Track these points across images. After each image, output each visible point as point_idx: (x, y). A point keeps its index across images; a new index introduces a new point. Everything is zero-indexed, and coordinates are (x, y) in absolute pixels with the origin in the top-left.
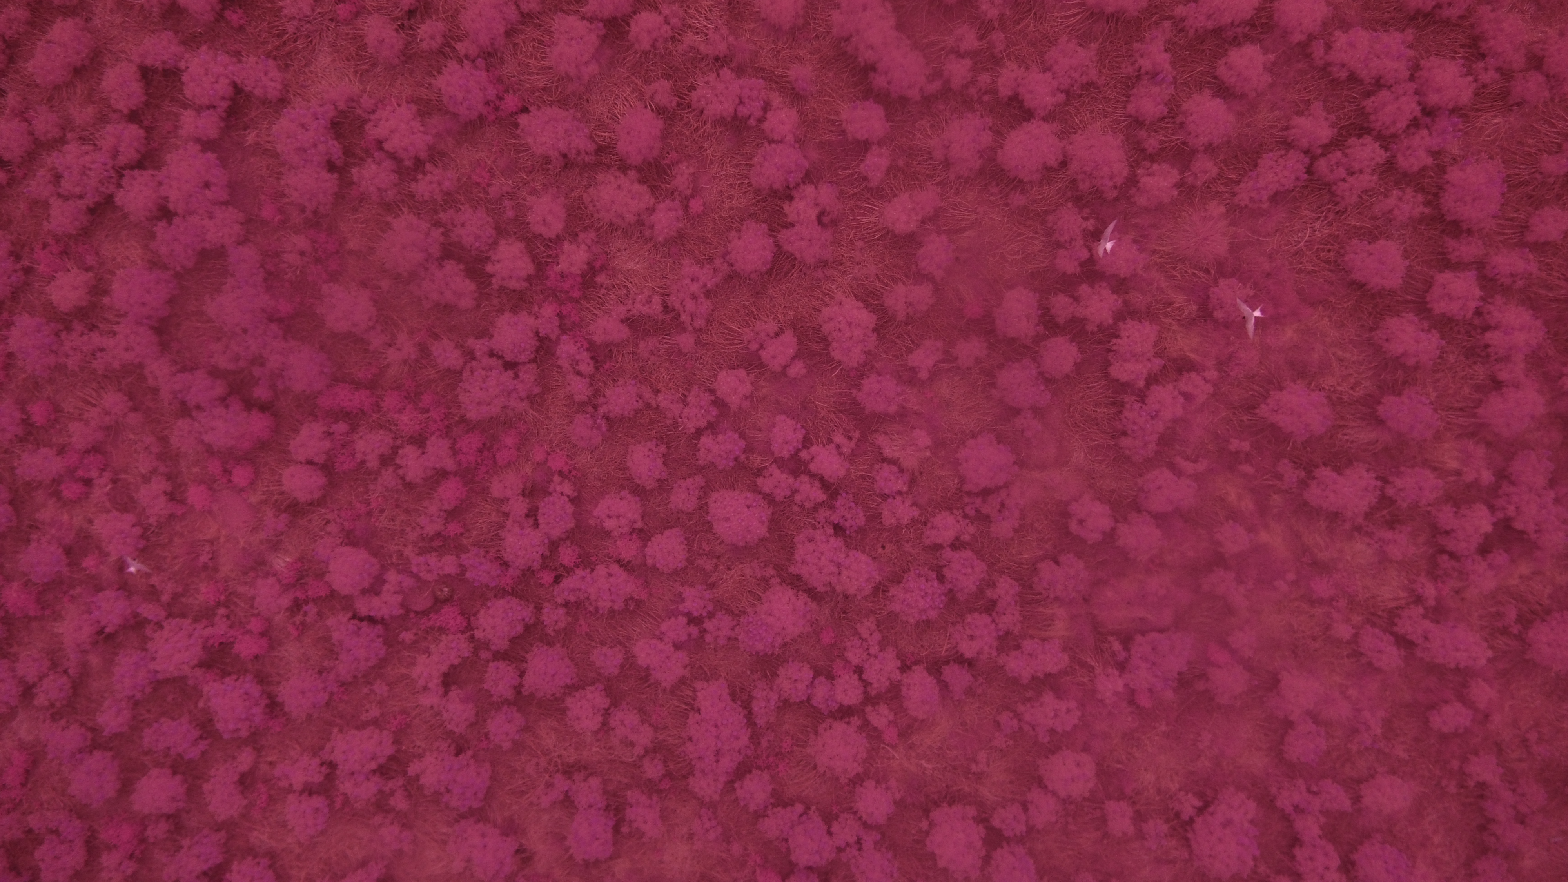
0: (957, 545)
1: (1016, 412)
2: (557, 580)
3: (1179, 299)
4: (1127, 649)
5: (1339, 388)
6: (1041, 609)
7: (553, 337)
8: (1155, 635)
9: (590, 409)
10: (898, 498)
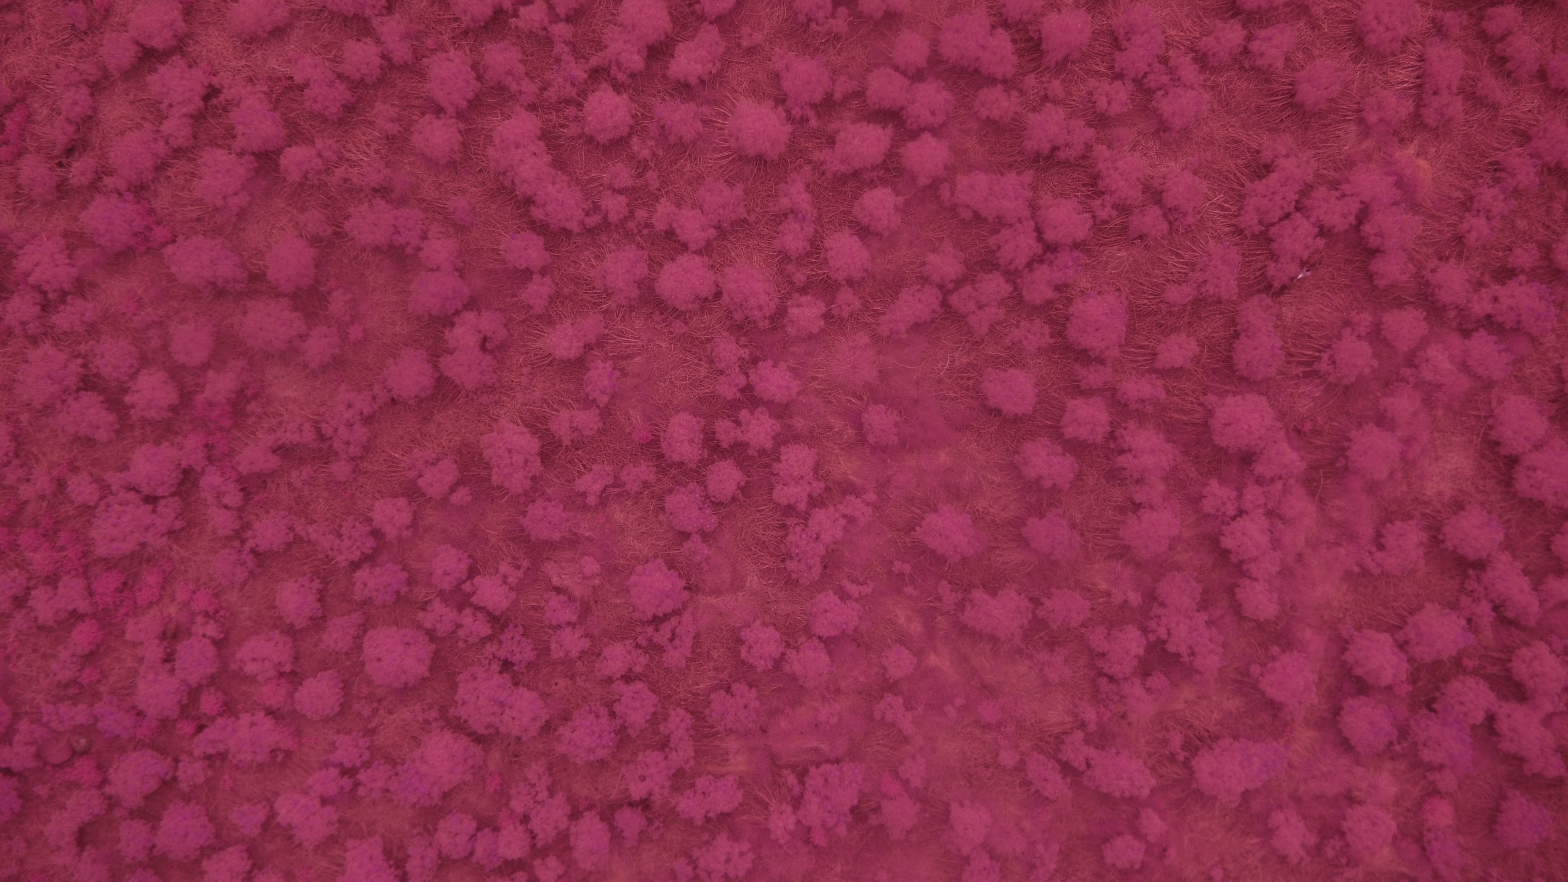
0: (628, 678)
1: (685, 536)
2: (200, 728)
3: (838, 424)
4: (802, 783)
5: (992, 510)
6: (718, 743)
7: (198, 468)
8: (827, 767)
9: (236, 543)
10: (568, 630)
